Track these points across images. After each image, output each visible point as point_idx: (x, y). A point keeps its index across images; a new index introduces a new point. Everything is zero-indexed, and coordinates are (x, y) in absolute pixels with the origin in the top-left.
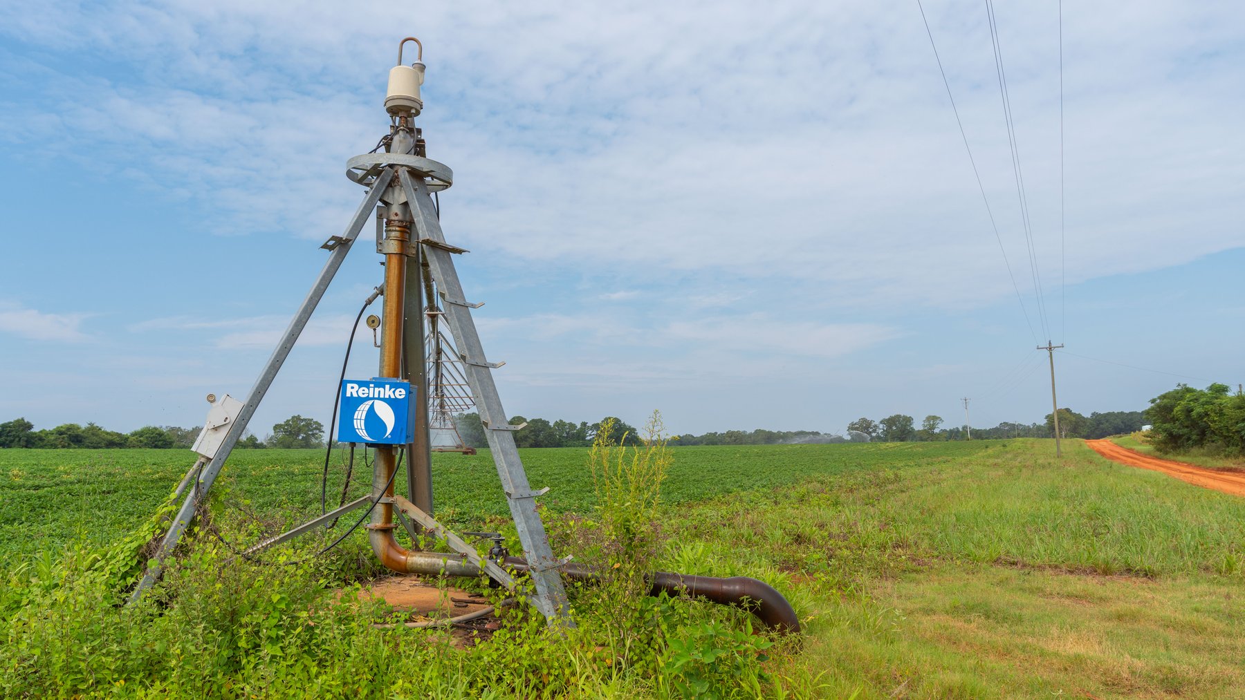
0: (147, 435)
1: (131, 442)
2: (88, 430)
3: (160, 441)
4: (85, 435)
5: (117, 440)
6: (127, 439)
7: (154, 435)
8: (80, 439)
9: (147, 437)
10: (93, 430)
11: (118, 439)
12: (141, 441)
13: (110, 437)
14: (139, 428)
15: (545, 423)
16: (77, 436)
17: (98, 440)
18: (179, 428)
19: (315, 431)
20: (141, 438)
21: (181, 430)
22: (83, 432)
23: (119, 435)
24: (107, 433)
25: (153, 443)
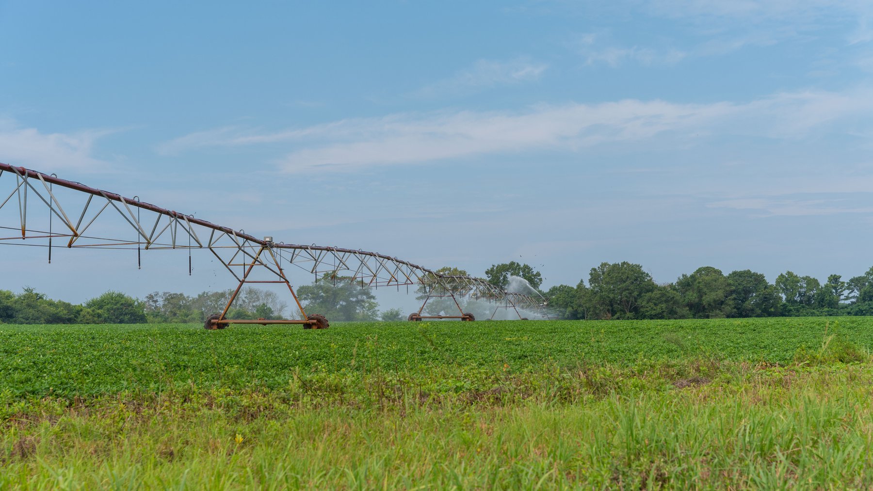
0: (109, 306)
1: (84, 316)
2: (21, 300)
3: (126, 314)
4: (18, 306)
5: (63, 313)
6: (78, 312)
7: (118, 305)
8: (10, 312)
9: (108, 310)
10: (32, 300)
11: (65, 312)
12: (99, 316)
13: (52, 310)
14: (97, 295)
15: (759, 279)
16: (7, 308)
17: (36, 314)
18: (181, 295)
19: (360, 297)
20: (100, 311)
21: (184, 298)
22: (16, 302)
23: (67, 306)
24: (51, 304)
25: (117, 318)
